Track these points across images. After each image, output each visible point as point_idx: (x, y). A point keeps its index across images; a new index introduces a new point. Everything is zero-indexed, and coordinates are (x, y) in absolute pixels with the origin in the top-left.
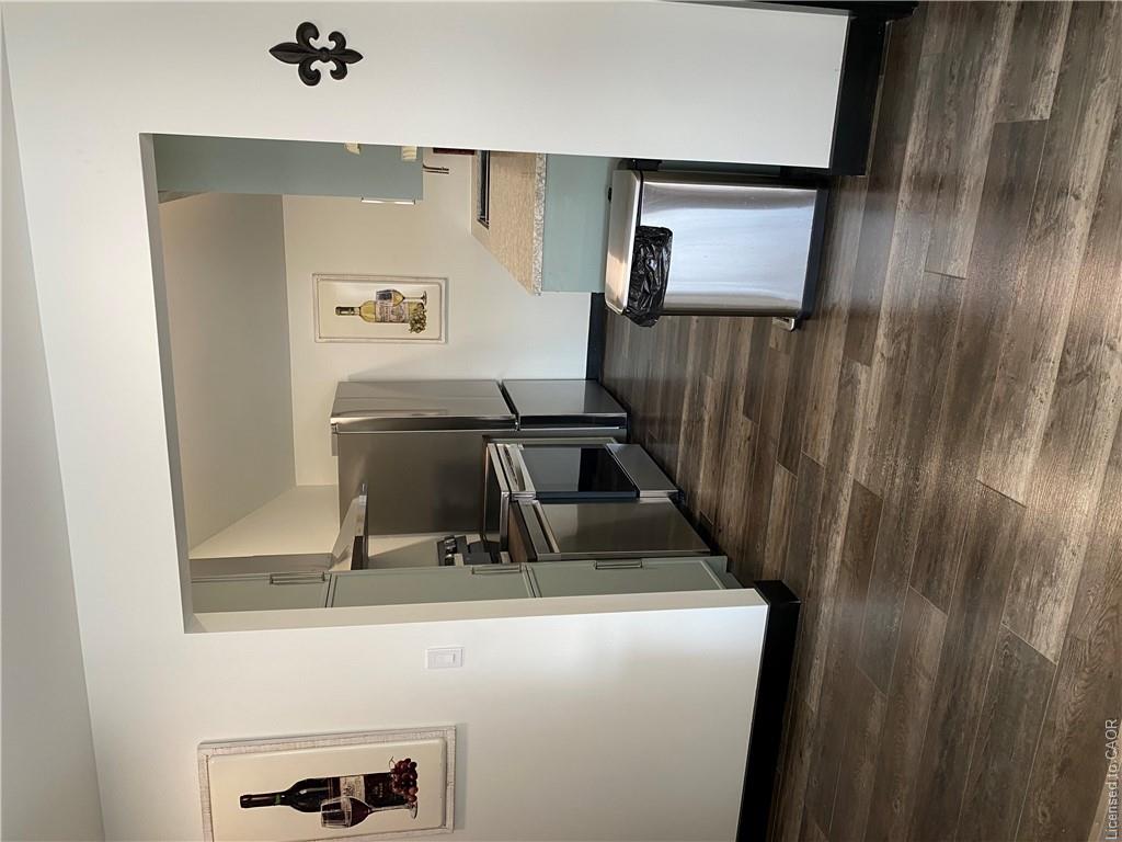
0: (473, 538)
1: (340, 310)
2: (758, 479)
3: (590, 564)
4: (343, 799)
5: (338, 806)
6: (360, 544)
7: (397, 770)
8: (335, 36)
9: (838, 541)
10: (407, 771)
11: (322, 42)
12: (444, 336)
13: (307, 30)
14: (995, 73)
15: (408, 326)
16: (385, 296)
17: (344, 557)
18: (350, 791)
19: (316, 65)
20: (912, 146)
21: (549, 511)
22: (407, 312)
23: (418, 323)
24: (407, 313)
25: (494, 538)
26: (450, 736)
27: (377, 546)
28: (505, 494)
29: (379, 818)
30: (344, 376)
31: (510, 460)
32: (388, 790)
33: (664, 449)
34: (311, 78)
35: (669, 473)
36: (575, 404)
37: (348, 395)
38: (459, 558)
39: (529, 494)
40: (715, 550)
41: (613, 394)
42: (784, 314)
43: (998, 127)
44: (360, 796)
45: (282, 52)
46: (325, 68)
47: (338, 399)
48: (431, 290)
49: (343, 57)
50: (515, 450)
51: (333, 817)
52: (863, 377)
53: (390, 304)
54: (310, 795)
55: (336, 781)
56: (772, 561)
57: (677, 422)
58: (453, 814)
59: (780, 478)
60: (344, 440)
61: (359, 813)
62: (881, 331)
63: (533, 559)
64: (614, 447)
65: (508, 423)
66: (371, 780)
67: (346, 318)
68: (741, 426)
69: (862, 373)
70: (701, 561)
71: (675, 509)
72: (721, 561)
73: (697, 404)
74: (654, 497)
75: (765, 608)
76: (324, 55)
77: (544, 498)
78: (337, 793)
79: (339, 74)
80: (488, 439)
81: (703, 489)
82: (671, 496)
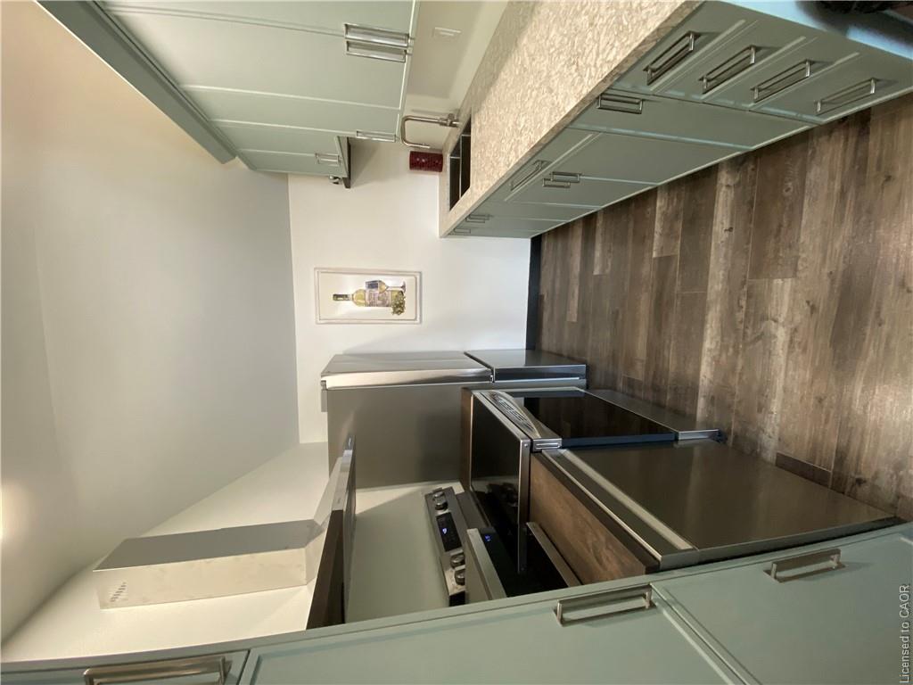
1: (337, 297)
12: (418, 318)
15: (391, 309)
16: (373, 285)
22: (390, 298)
23: (399, 307)
24: (390, 301)
39: (552, 442)
48: (409, 282)
53: (377, 291)
67: (341, 304)
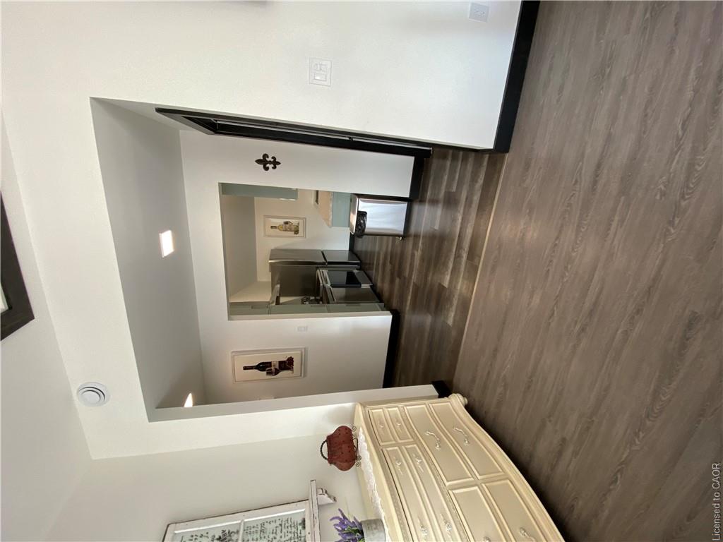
0: (312, 298)
1: (272, 227)
2: (392, 282)
3: (345, 305)
4: (273, 368)
5: (271, 370)
6: (278, 298)
7: (288, 360)
8: (273, 158)
9: (409, 298)
10: (291, 360)
11: (270, 159)
12: (304, 236)
13: (265, 156)
14: (446, 178)
15: (293, 233)
16: (286, 223)
17: (273, 302)
18: (274, 366)
19: (268, 165)
20: (429, 193)
21: (334, 290)
23: (296, 232)
24: (293, 228)
25: (318, 298)
26: (303, 350)
27: (283, 300)
28: (321, 285)
29: (283, 374)
30: (273, 248)
31: (323, 275)
32: (285, 365)
33: (369, 272)
34: (267, 169)
35: (371, 280)
36: (345, 258)
37: (274, 253)
38: (307, 303)
39: (329, 285)
40: (381, 301)
41: (356, 255)
42: (399, 236)
43: (445, 192)
44: (277, 367)
45: (259, 161)
46: (270, 166)
47: (271, 255)
48: (301, 222)
49: (275, 163)
50: (325, 272)
51: (269, 373)
52: (416, 255)
53: (287, 225)
54: (263, 367)
55: (270, 363)
56: (395, 304)
57: (373, 264)
58: (304, 372)
59: (397, 280)
60: (273, 268)
61: (277, 372)
62: (421, 242)
63: (328, 303)
64: (355, 271)
65: (324, 264)
66: (281, 363)
67: (274, 230)
68: (389, 266)
69: (416, 253)
70: (376, 304)
71: (371, 290)
72: (382, 304)
73: (378, 259)
74: (365, 286)
75: (391, 316)
76: (270, 163)
77: (333, 286)
78: (271, 366)
79: (274, 168)
80: (317, 268)
81: (379, 284)
82: (371, 286)
